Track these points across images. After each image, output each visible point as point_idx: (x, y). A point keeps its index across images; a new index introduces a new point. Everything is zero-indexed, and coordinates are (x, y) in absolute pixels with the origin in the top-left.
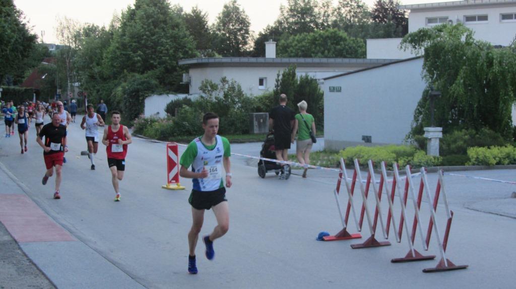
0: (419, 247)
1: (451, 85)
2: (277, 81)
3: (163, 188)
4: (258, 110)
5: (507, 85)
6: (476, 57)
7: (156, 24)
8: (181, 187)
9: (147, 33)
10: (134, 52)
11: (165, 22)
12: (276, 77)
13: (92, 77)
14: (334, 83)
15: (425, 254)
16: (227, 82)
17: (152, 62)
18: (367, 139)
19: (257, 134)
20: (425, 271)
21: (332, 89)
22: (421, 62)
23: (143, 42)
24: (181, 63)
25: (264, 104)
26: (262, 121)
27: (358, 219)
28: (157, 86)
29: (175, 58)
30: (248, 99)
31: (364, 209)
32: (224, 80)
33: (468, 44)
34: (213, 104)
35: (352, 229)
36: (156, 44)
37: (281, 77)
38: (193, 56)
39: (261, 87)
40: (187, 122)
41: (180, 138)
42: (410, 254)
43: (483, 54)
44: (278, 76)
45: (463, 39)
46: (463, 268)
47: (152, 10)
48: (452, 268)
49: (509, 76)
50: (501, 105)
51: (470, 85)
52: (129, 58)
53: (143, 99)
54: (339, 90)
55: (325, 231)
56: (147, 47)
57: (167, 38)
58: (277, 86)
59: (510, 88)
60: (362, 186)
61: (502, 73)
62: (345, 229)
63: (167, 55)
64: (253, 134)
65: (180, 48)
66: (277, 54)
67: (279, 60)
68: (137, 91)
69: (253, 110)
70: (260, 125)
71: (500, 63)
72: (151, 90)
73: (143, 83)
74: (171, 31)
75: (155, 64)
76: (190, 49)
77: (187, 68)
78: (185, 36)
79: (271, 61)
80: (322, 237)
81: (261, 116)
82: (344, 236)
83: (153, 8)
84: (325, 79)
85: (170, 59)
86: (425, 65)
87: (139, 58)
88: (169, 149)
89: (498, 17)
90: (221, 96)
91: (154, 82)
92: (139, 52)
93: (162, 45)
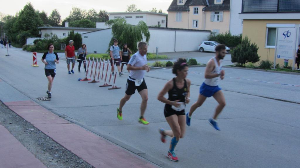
0: (107, 82)
1: (120, 36)
2: (68, 34)
3: (32, 66)
4: (63, 43)
5: (136, 37)
6: (127, 28)
7: (30, 15)
8: (38, 66)
9: (27, 18)
11: (33, 15)
12: (68, 33)
13: (10, 32)
14: (86, 35)
15: (109, 84)
16: (53, 34)
17: (29, 27)
18: (95, 52)
19: (62, 50)
20: (109, 89)
21: (85, 37)
22: (111, 29)
23: (26, 21)
24: (39, 28)
25: (64, 41)
26: (64, 46)
27: (90, 75)
28: (30, 35)
29: (36, 26)
30: (59, 39)
31: (92, 72)
32: (52, 34)
33: (125, 24)
34: (48, 41)
35: (88, 78)
36: (30, 22)
37: (69, 33)
38: (42, 26)
39: (64, 36)
40: (40, 46)
41: (38, 51)
42: (105, 84)
43: (129, 27)
44: (69, 32)
45: (123, 23)
46: (120, 88)
47: (29, 11)
48: (116, 88)
49: (136, 34)
50: (134, 42)
51: (125, 37)
52: (21, 26)
53: (27, 38)
54: (87, 37)
55: (80, 78)
56: (27, 23)
57: (34, 20)
58: (68, 36)
59: (137, 38)
60: (91, 65)
61: (135, 33)
62: (86, 78)
63: (34, 25)
64: (61, 50)
65: (38, 23)
66: (69, 26)
67: (69, 28)
68: (24, 36)
69: (61, 43)
70: (63, 48)
71: (134, 30)
72: (28, 36)
73: (26, 34)
74: (35, 18)
75: (30, 28)
76: (41, 24)
77: (40, 30)
78: (40, 19)
79: (67, 28)
80: (79, 80)
81: (63, 45)
82: (86, 79)
83: (29, 10)
84: (83, 34)
85: (35, 27)
86: (112, 31)
87: (25, 26)
88: (34, 54)
89: (135, 17)
90: (51, 38)
91: (30, 34)
92: (25, 24)
93: (32, 22)
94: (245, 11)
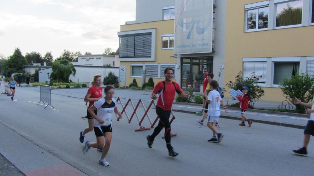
7: (18, 57)
10: (12, 63)
11: (20, 57)
17: (16, 66)
28: (16, 71)
29: (23, 65)
38: (27, 65)
52: (11, 65)
53: (11, 74)
56: (15, 62)
57: (20, 60)
63: (20, 64)
65: (23, 62)
72: (13, 72)
73: (11, 71)
77: (25, 67)
78: (25, 60)
86: (52, 69)
87: (13, 65)
92: (13, 64)
93: (19, 62)
94: (121, 56)
